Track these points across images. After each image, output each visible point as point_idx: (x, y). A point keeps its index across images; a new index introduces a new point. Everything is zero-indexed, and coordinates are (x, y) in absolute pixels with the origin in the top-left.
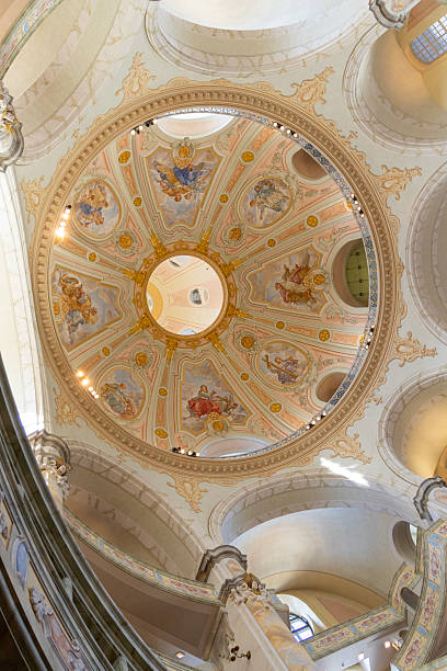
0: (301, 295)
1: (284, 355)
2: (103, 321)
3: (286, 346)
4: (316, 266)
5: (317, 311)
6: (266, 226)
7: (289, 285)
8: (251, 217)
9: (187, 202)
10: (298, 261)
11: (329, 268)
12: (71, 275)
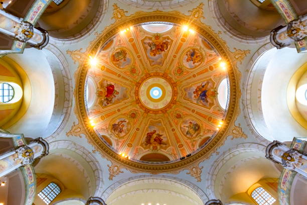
0: (150, 140)
1: (124, 128)
2: (151, 58)
3: (129, 130)
4: (161, 147)
5: (142, 145)
6: (181, 128)
7: (154, 136)
8: (185, 122)
9: (193, 96)
10: (164, 140)
11: (160, 152)
12: (169, 47)
